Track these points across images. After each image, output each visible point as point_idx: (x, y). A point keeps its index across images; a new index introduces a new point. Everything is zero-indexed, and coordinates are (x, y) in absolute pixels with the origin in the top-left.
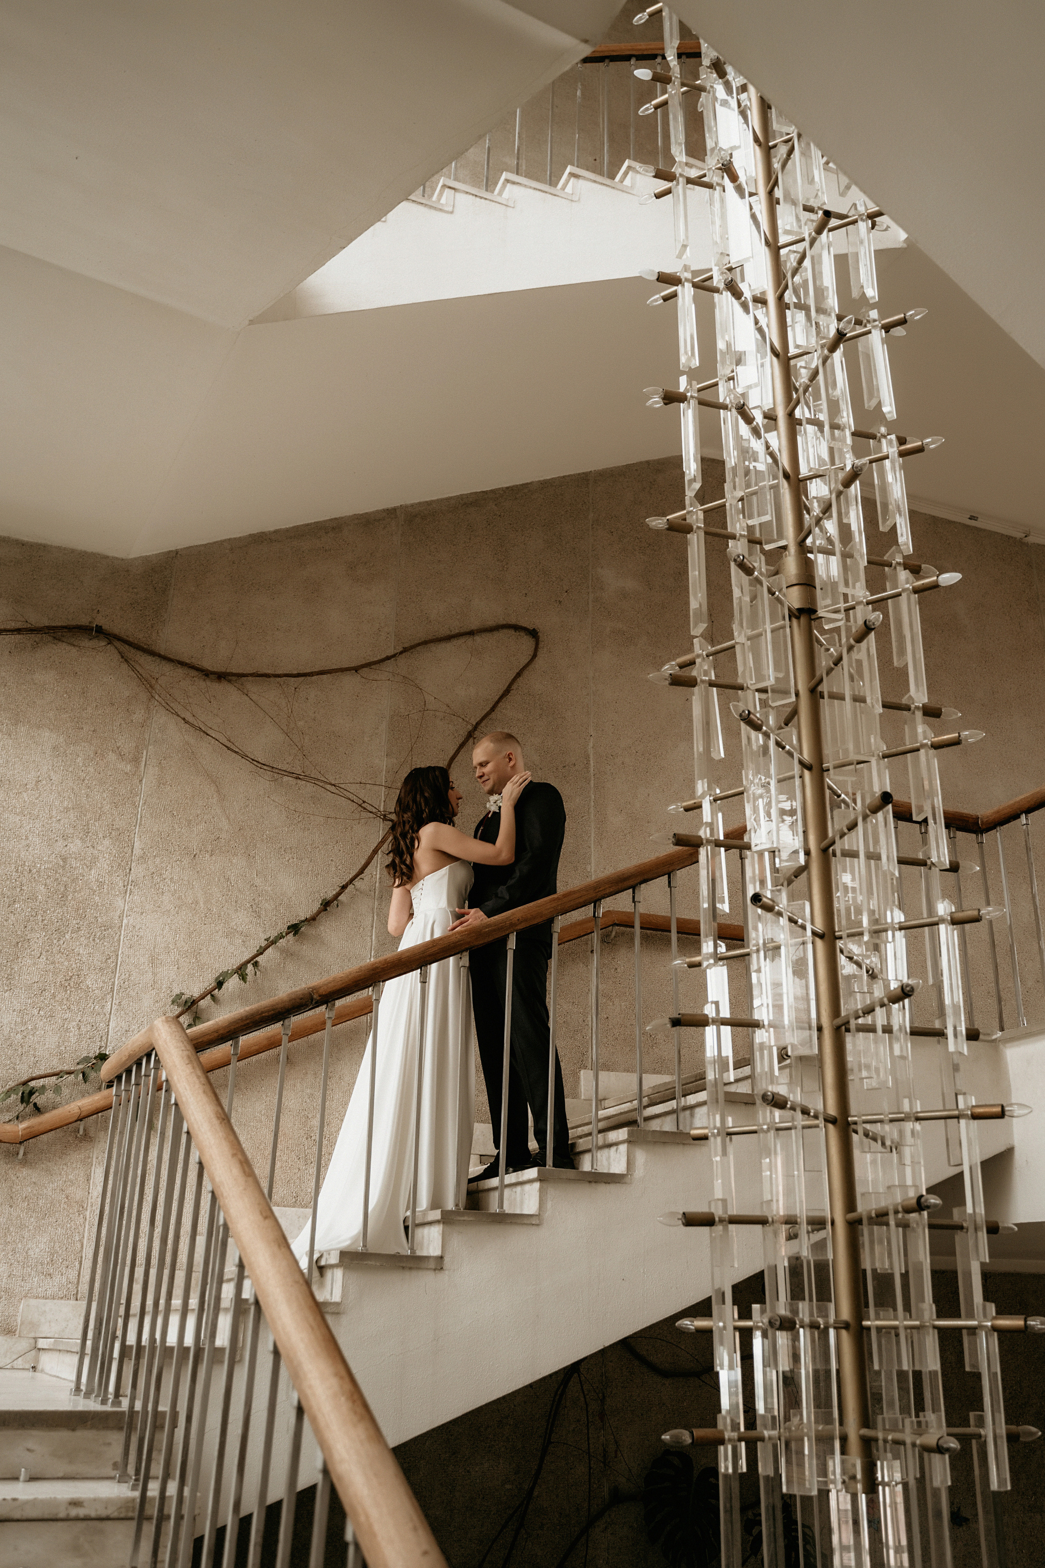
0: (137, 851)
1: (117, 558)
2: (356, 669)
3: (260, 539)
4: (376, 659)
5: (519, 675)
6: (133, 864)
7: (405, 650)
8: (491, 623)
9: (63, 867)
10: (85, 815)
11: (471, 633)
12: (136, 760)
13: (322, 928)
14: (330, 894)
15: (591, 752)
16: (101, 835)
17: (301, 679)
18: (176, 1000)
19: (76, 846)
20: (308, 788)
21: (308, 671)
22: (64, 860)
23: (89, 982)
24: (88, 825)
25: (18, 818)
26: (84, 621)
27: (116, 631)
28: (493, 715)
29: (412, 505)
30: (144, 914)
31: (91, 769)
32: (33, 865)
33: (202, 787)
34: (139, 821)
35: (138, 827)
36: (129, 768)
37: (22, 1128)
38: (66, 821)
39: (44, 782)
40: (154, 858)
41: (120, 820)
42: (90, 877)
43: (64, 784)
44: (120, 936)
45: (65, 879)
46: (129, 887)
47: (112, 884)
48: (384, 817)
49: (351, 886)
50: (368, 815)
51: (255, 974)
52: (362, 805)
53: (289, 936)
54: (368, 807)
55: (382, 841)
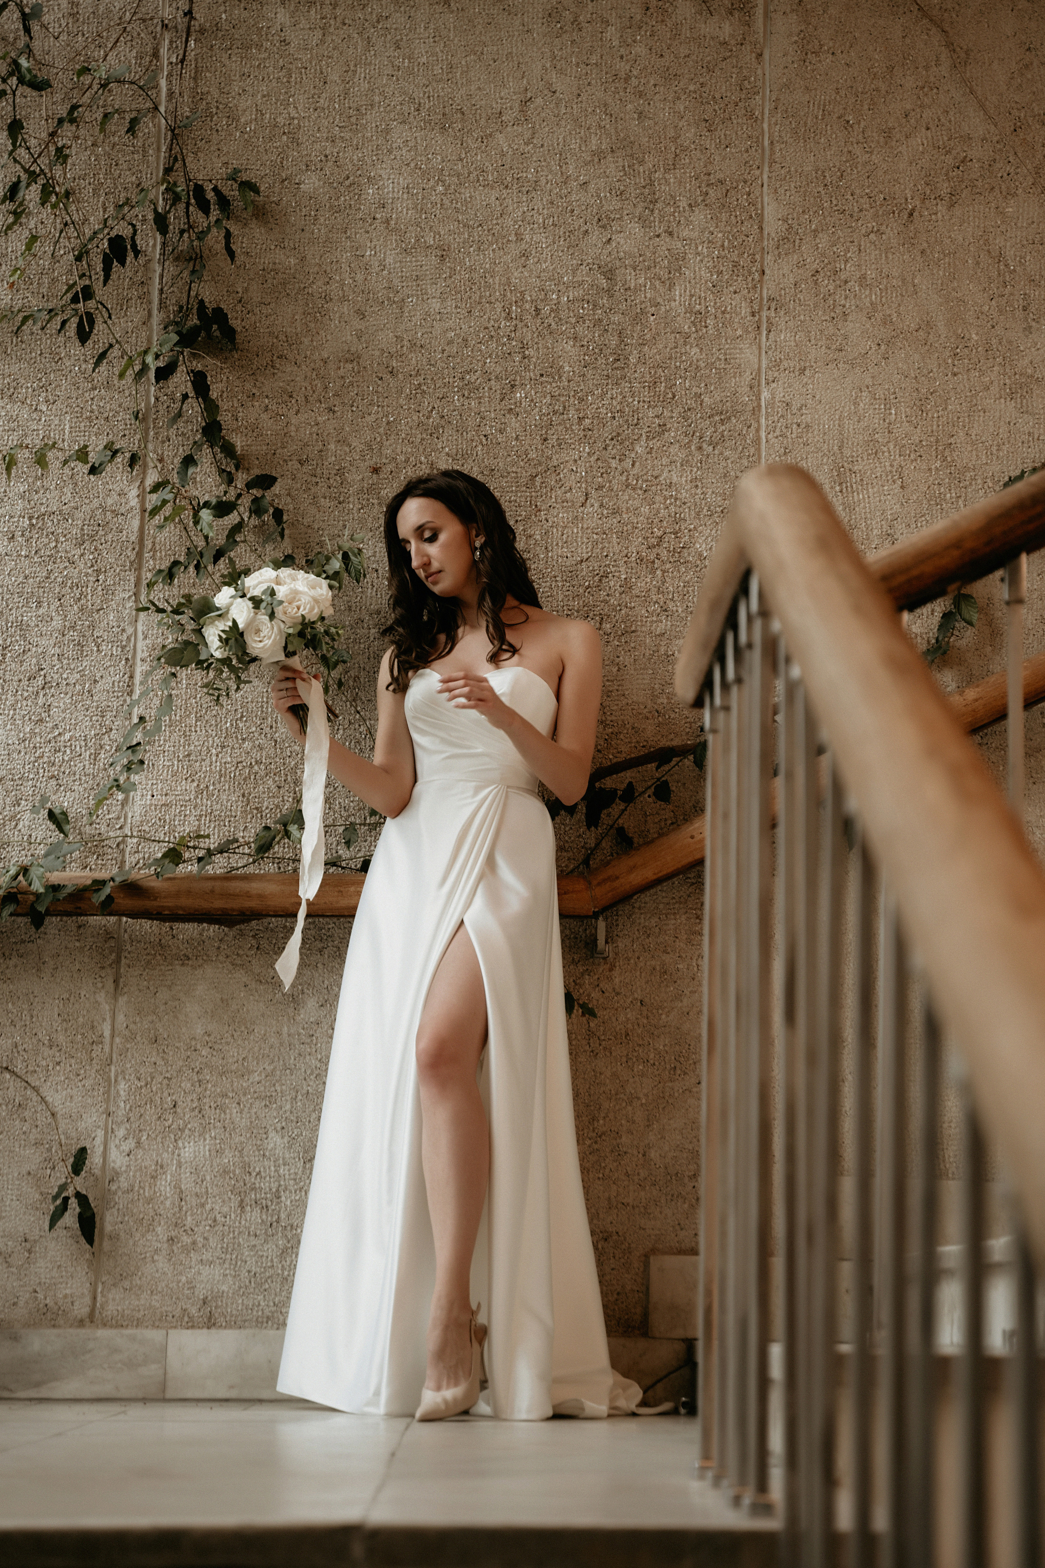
0: (773, 226)
6: (769, 258)
9: (610, 293)
10: (642, 162)
12: (743, 7)
16: (683, 204)
19: (630, 239)
22: (610, 274)
24: (652, 184)
25: (494, 194)
30: (807, 372)
31: (640, 50)
32: (542, 297)
33: (908, 41)
34: (767, 153)
35: (766, 169)
36: (727, 29)
37: (595, 882)
38: (602, 182)
39: (539, 101)
40: (815, 237)
41: (724, 159)
42: (673, 304)
43: (584, 97)
44: (758, 430)
45: (616, 318)
46: (765, 314)
47: (723, 312)
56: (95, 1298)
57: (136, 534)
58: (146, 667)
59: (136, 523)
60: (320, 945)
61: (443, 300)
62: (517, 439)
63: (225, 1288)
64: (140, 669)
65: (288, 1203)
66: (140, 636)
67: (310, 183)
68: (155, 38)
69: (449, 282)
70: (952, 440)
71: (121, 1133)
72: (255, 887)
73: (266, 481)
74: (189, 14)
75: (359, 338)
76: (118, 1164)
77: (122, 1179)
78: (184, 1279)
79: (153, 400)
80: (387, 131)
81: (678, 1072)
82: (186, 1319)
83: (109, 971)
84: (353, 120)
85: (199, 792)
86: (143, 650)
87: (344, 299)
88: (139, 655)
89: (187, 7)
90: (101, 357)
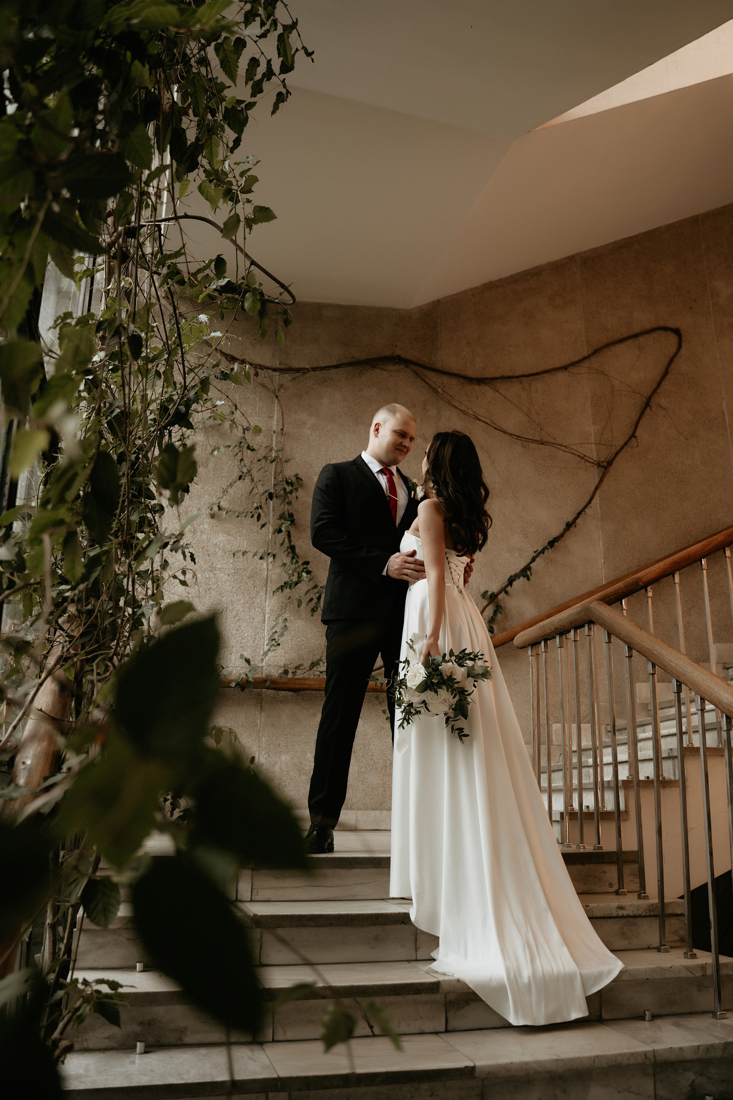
1: (402, 310)
2: (565, 368)
3: (490, 286)
4: (576, 360)
5: (672, 360)
7: (596, 352)
8: (648, 327)
11: (636, 336)
13: (568, 542)
14: (570, 519)
15: (725, 409)
17: (531, 378)
18: (484, 595)
20: (546, 450)
21: (534, 371)
26: (388, 353)
27: (408, 357)
28: (658, 391)
29: (584, 252)
48: (599, 465)
49: (583, 513)
50: (588, 464)
51: (531, 575)
52: (583, 457)
53: (548, 549)
54: (588, 459)
55: (601, 481)
57: (266, 576)
58: (269, 615)
59: (266, 573)
64: (267, 616)
66: (268, 606)
68: (272, 436)
70: (494, 563)
71: (264, 752)
72: (308, 682)
73: (307, 563)
74: (282, 430)
76: (264, 761)
77: (264, 766)
79: (270, 537)
83: (259, 705)
85: (285, 653)
86: (268, 610)
88: (267, 612)
89: (281, 427)
90: (263, 526)
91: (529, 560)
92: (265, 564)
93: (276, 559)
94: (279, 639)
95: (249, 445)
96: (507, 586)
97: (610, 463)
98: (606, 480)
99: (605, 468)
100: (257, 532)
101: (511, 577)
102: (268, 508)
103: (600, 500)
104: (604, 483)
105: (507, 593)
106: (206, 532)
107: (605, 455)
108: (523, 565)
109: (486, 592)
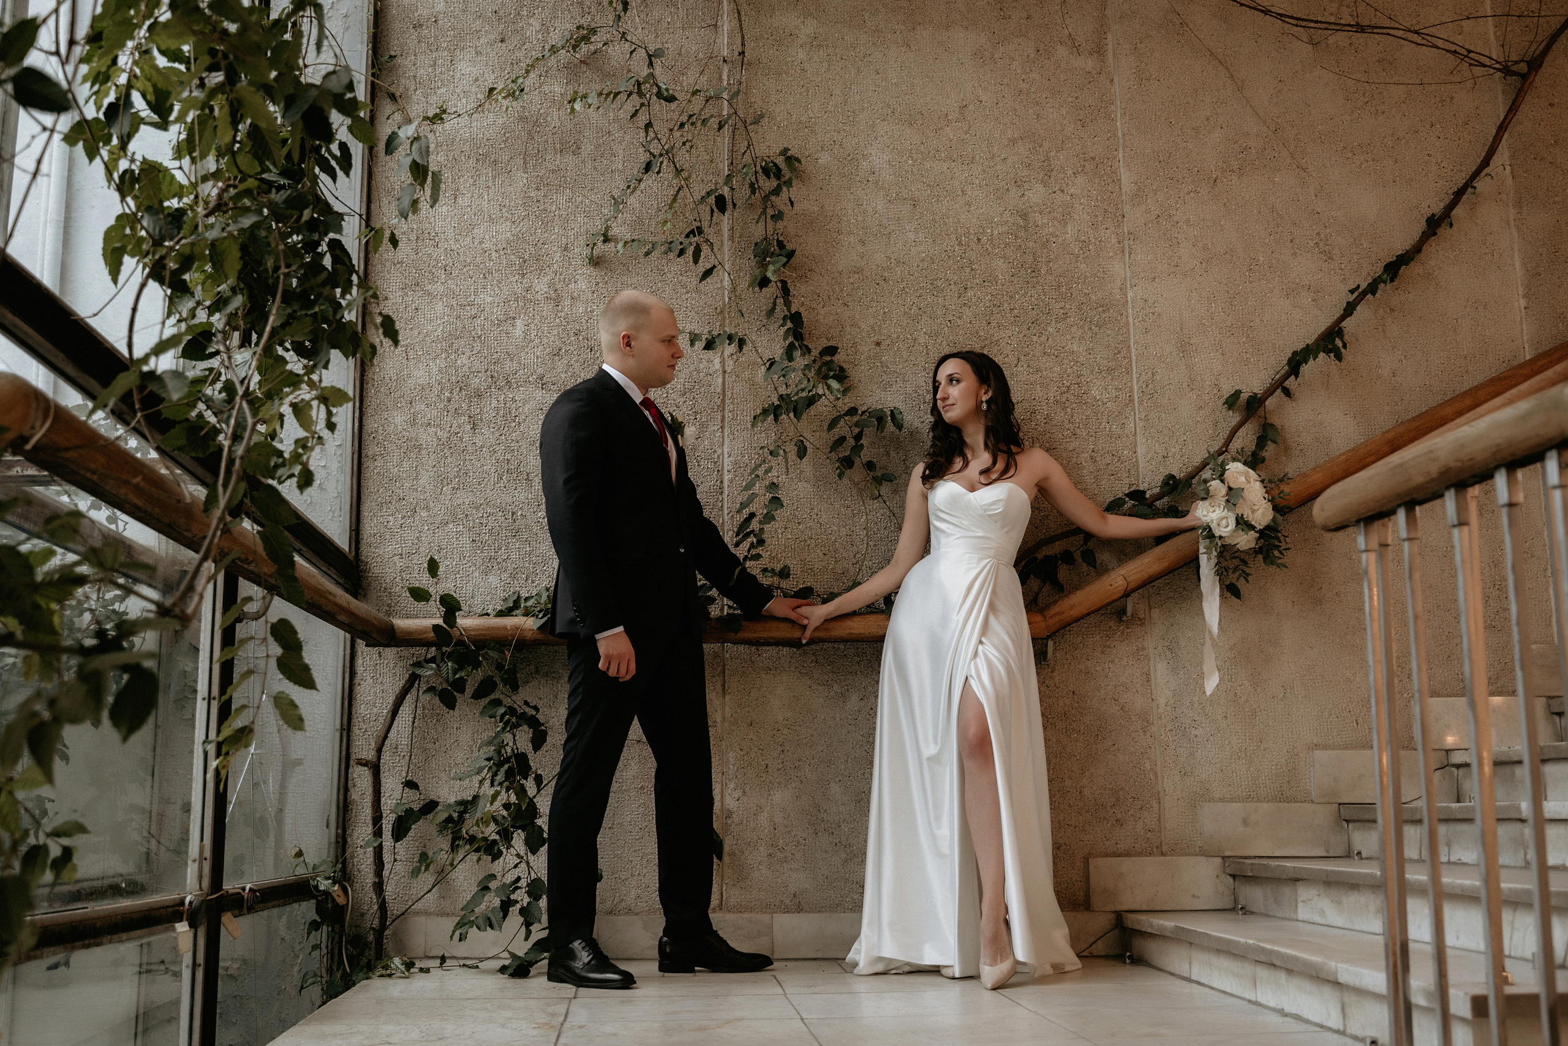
0: (1128, 187)
6: (1127, 208)
9: (1025, 228)
10: (1041, 146)
12: (1099, 51)
13: (1432, 263)
14: (1437, 208)
16: (1070, 172)
18: (1232, 401)
19: (1036, 194)
20: (1373, 45)
23: (1095, 392)
24: (1048, 160)
25: (946, 165)
30: (1156, 280)
31: (1035, 75)
32: (981, 231)
33: (1205, 74)
34: (1121, 141)
35: (1121, 151)
36: (1090, 64)
37: (1048, 616)
38: (1016, 158)
39: (971, 107)
40: (1155, 194)
41: (1094, 144)
42: (1067, 236)
43: (1001, 105)
44: (1127, 317)
45: (1031, 244)
46: (1126, 242)
47: (1100, 241)
48: (1506, 70)
49: (1470, 190)
50: (1479, 71)
51: (1345, 346)
52: (1465, 55)
53: (1385, 282)
54: (1477, 57)
55: (1513, 109)
56: (722, 894)
57: (720, 388)
59: (720, 380)
60: (858, 659)
61: (917, 233)
62: (970, 323)
63: (807, 886)
64: (727, 477)
65: (846, 829)
66: (726, 455)
67: (825, 158)
68: (719, 69)
69: (919, 221)
70: (1252, 324)
71: (732, 786)
74: (742, 53)
75: (862, 258)
76: (732, 806)
77: (734, 816)
78: (780, 881)
79: (727, 299)
80: (874, 126)
81: (1100, 738)
82: (783, 907)
83: (717, 678)
84: (851, 119)
87: (850, 233)
88: (726, 468)
89: (740, 49)
90: (708, 273)
91: (1338, 312)
92: (717, 360)
93: (745, 348)
94: (762, 530)
95: (659, 88)
96: (1286, 377)
97: (1535, 64)
98: (1524, 108)
99: (1524, 77)
100: (697, 291)
101: (1295, 353)
102: (719, 232)
103: (1512, 157)
104: (1519, 116)
105: (1287, 393)
106: (583, 297)
107: (1520, 46)
108: (1323, 323)
109: (1237, 394)
